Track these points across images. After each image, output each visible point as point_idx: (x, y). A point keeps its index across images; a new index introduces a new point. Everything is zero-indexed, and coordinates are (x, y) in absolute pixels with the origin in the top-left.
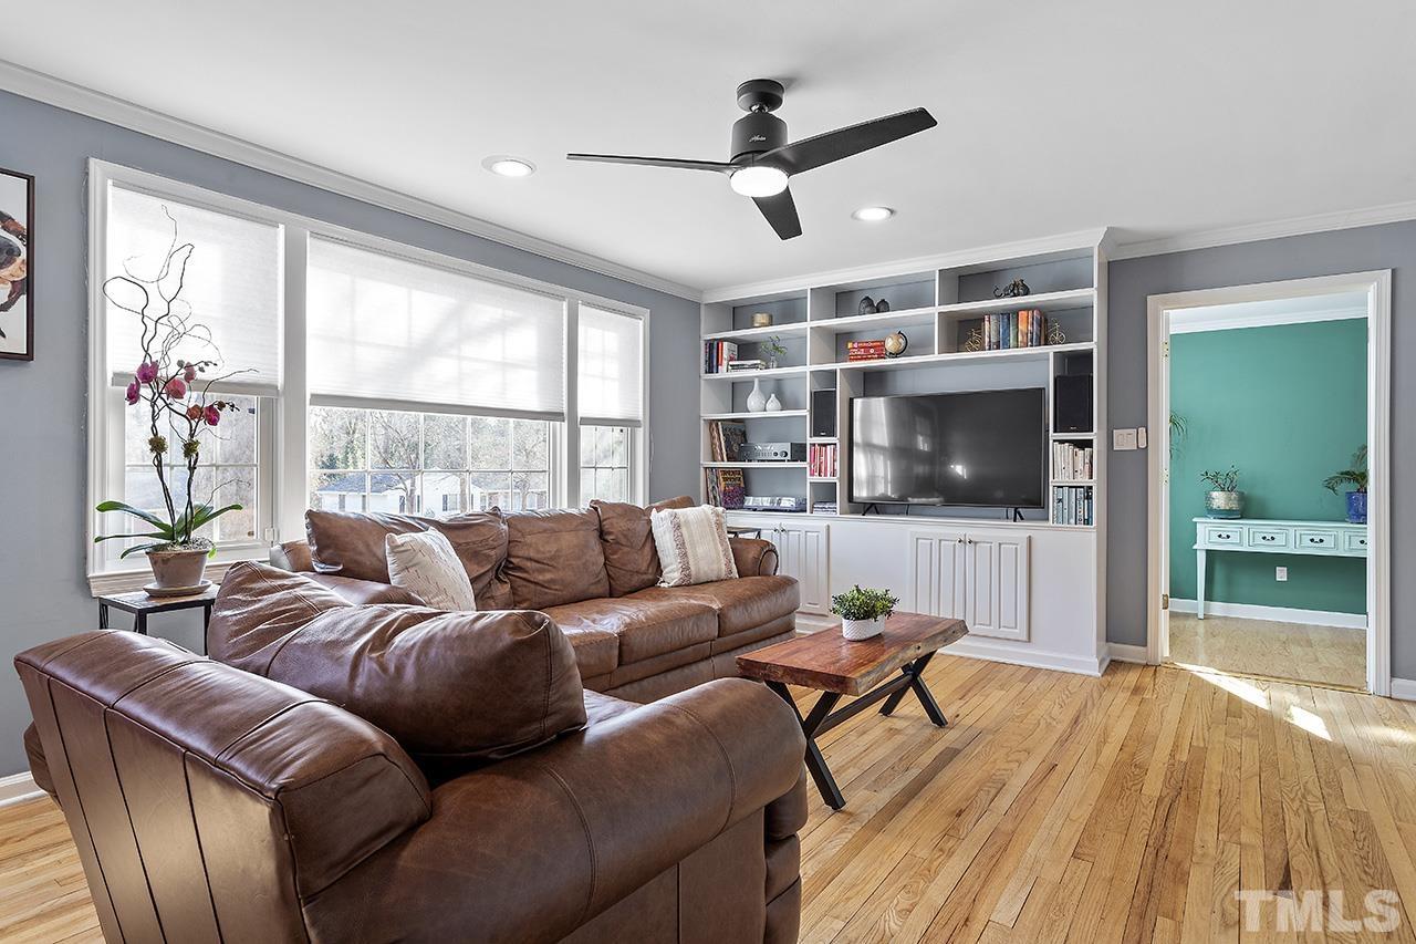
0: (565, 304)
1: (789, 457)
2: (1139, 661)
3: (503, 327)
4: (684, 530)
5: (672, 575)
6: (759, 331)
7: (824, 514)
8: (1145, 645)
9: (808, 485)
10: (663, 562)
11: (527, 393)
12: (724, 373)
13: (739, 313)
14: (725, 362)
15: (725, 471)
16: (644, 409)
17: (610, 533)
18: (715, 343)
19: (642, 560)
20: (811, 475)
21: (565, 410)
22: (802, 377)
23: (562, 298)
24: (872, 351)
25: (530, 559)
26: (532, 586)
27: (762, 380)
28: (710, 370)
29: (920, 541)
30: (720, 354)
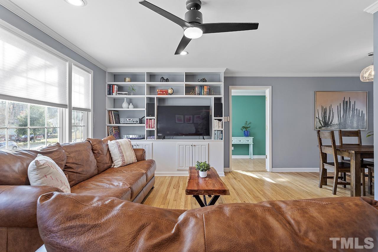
0: (67, 64)
1: (138, 123)
2: (228, 171)
3: (45, 67)
4: (121, 147)
5: (118, 163)
6: (127, 83)
7: (151, 140)
8: (229, 167)
9: (146, 131)
10: (114, 159)
11: (54, 96)
12: (114, 95)
13: (116, 77)
14: (115, 92)
15: (114, 127)
16: (92, 105)
17: (96, 150)
18: (112, 85)
19: (107, 159)
20: (146, 128)
21: (68, 104)
22: (144, 98)
23: (66, 61)
24: (164, 93)
25: (73, 163)
26: (75, 174)
27: (127, 98)
28: (110, 94)
29: (180, 146)
30: (113, 89)
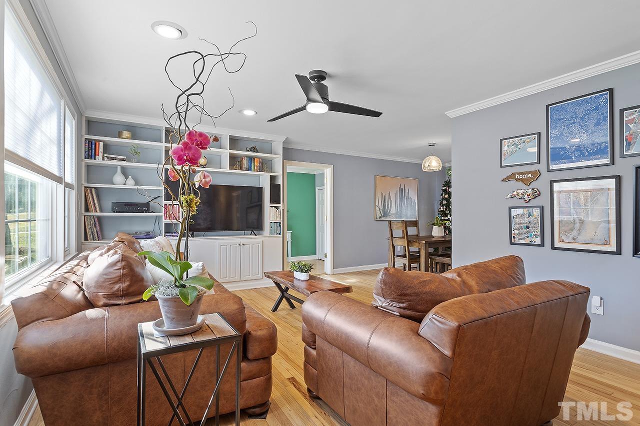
0: (62, 103)
9: (163, 224)
14: (101, 154)
16: (75, 177)
18: (94, 142)
20: (165, 219)
21: (63, 176)
23: (62, 97)
27: (122, 167)
28: (89, 157)
29: (222, 246)
30: (97, 149)
